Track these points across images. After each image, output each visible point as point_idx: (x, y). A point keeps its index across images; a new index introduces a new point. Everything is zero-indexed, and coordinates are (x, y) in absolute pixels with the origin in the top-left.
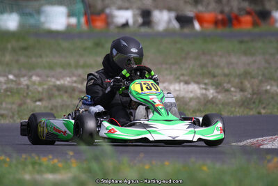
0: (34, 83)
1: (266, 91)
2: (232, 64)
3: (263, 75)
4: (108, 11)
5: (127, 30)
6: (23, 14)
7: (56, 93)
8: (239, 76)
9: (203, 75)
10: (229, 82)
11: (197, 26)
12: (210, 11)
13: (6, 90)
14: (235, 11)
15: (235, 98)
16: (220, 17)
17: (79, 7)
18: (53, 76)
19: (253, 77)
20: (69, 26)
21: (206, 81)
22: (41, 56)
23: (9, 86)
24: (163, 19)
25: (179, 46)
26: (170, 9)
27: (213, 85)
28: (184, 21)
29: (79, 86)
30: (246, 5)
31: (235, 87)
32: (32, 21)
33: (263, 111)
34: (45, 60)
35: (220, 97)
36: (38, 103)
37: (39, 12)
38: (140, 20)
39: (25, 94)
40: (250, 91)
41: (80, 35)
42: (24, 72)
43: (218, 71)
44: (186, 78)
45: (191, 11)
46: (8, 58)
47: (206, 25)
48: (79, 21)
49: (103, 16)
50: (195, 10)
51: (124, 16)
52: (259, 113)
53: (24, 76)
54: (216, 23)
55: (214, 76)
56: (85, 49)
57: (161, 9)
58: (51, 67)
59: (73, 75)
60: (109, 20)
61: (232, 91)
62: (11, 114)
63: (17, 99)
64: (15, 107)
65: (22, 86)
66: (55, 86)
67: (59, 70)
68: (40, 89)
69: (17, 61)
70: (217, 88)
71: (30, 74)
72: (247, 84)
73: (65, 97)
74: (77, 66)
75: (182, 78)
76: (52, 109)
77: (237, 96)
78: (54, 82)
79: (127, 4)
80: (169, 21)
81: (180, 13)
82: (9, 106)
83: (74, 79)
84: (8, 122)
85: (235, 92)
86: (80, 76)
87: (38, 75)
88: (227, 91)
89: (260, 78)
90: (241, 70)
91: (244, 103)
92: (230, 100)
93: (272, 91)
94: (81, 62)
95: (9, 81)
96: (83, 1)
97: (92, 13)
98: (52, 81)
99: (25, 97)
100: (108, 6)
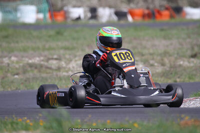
0: (13, 62)
1: (180, 66)
2: (155, 46)
3: (178, 54)
4: (65, 9)
5: (79, 22)
6: (5, 12)
7: (29, 69)
8: (160, 55)
10: (153, 59)
11: (130, 18)
12: (140, 7)
14: (158, 7)
15: (157, 71)
16: (146, 12)
17: (45, 6)
18: (27, 57)
19: (170, 56)
20: (38, 20)
22: (17, 42)
24: (105, 13)
26: (110, 7)
27: (142, 61)
28: (120, 15)
30: (165, 3)
31: (157, 63)
32: (11, 17)
33: (178, 80)
34: (21, 45)
36: (16, 76)
37: (16, 10)
38: (89, 15)
39: (7, 70)
40: (168, 65)
41: (46, 26)
42: (5, 53)
43: (145, 51)
45: (125, 8)
47: (136, 18)
48: (45, 17)
49: (62, 13)
50: (128, 7)
51: (77, 12)
52: (176, 81)
53: (5, 57)
54: (144, 16)
55: (143, 55)
57: (104, 6)
58: (25, 50)
59: (42, 56)
60: (67, 15)
61: (156, 66)
65: (4, 64)
66: (28, 64)
67: (31, 52)
68: (17, 66)
70: (145, 63)
71: (10, 55)
72: (166, 61)
73: (36, 71)
74: (44, 49)
76: (26, 81)
77: (159, 69)
79: (79, 4)
80: (110, 16)
83: (42, 58)
85: (158, 66)
86: (45, 56)
87: (16, 56)
88: (152, 65)
89: (176, 56)
90: (161, 50)
91: (164, 74)
92: (154, 72)
93: (184, 65)
94: (47, 46)
96: (47, 1)
97: (55, 10)
98: (27, 60)
99: (6, 72)
100: (66, 5)
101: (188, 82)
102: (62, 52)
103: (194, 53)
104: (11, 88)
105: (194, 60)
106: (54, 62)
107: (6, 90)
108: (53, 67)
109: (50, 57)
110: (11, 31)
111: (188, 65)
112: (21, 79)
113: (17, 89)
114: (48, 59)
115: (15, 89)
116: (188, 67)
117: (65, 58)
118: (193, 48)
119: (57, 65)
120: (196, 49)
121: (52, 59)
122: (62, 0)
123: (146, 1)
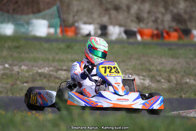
0: (23, 71)
1: (186, 83)
2: (162, 63)
3: (185, 72)
4: (76, 24)
6: (16, 24)
7: (38, 78)
8: (168, 71)
9: (142, 70)
10: (160, 75)
11: (139, 37)
12: (149, 28)
13: (3, 75)
14: (167, 29)
15: (164, 87)
16: (155, 32)
17: (57, 21)
18: (37, 66)
19: (177, 73)
20: (49, 34)
21: (144, 74)
22: (28, 53)
23: (5, 71)
24: (115, 31)
25: (126, 50)
26: (120, 26)
27: (149, 77)
28: (129, 33)
29: (55, 74)
30: (174, 25)
31: (164, 79)
33: (183, 96)
34: (31, 55)
35: (153, 85)
36: (25, 84)
37: (28, 23)
38: (99, 32)
39: (16, 78)
40: (175, 82)
41: (57, 40)
42: (16, 63)
43: (153, 68)
44: (130, 71)
45: (135, 27)
46: (5, 53)
47: (145, 37)
48: (56, 31)
49: (73, 28)
50: (138, 27)
51: (88, 29)
52: (181, 97)
53: (16, 66)
54: (153, 36)
55: (150, 71)
57: (114, 25)
58: (35, 60)
59: (51, 66)
60: (77, 31)
61: (162, 82)
62: (5, 91)
63: (10, 81)
64: (8, 86)
65: (14, 72)
66: (37, 73)
67: (41, 62)
68: (27, 75)
69: (11, 56)
70: (151, 79)
71: (20, 64)
72: (173, 77)
73: (45, 81)
74: (53, 61)
75: (127, 71)
77: (166, 86)
78: (37, 71)
79: (90, 21)
80: (120, 34)
81: (128, 28)
82: (5, 86)
83: (51, 68)
84: (3, 95)
85: (164, 82)
86: (55, 67)
87: (25, 65)
88: (159, 81)
89: (182, 73)
90: (168, 67)
91: (170, 90)
92: (161, 88)
93: (190, 83)
94: (57, 58)
95: (5, 68)
96: (59, 17)
97: (65, 26)
98: (36, 70)
99: (16, 80)
100: (77, 21)
101: (193, 98)
104: (20, 95)
106: (63, 73)
107: (14, 96)
108: (62, 77)
109: (60, 68)
110: (22, 42)
111: (194, 83)
114: (57, 70)
116: (194, 85)
119: (65, 76)
121: (62, 70)
122: (74, 16)
123: (155, 21)
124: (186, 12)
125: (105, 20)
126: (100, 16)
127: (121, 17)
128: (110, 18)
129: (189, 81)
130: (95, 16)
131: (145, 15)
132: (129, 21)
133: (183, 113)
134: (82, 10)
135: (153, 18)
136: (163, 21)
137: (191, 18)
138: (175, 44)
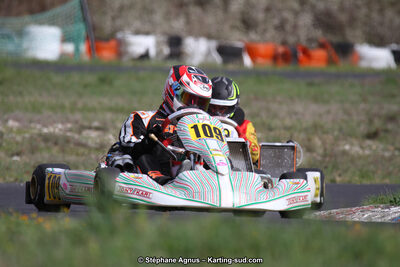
0: (11, 130)
1: (344, 153)
2: (296, 113)
3: (341, 130)
4: (119, 35)
5: (146, 63)
7: (42, 145)
8: (306, 130)
11: (247, 61)
12: (267, 41)
14: (304, 42)
16: (281, 50)
17: (80, 28)
18: (39, 122)
19: (326, 133)
20: (63, 55)
22: (21, 94)
24: (199, 49)
26: (209, 37)
28: (228, 53)
29: (76, 136)
30: (319, 34)
33: (338, 179)
34: (27, 99)
36: (16, 158)
37: (21, 33)
38: (166, 51)
40: (321, 151)
41: (80, 68)
43: (276, 123)
45: (240, 40)
47: (260, 60)
48: (77, 49)
49: (113, 43)
50: (245, 39)
51: (142, 44)
52: (333, 181)
54: (275, 58)
55: (270, 129)
56: (86, 86)
57: (197, 36)
58: (36, 109)
59: (68, 121)
60: (122, 49)
66: (40, 135)
67: (47, 113)
68: (19, 138)
71: (6, 117)
72: (317, 142)
73: (55, 150)
74: (73, 108)
78: (40, 130)
79: (147, 27)
80: (209, 53)
81: (224, 43)
83: (69, 125)
86: (76, 122)
87: (16, 119)
89: (336, 133)
90: (308, 121)
93: (353, 152)
94: (80, 105)
96: (85, 20)
97: (97, 38)
98: (37, 128)
100: (121, 29)
101: (359, 183)
102: (109, 116)
103: (373, 129)
104: (5, 179)
105: (374, 144)
106: (94, 134)
108: (90, 143)
109: (86, 124)
110: (9, 72)
111: (361, 152)
112: (26, 164)
113: (16, 180)
114: (83, 128)
115: (12, 180)
116: (360, 157)
117: (115, 128)
118: (371, 121)
119: (98, 141)
120: (378, 124)
121: (90, 128)
122: (114, 19)
123: (281, 27)
124: (342, 9)
125: (178, 25)
126: (167, 17)
127: (211, 19)
128: (188, 22)
129: (351, 149)
130: (158, 17)
131: (260, 16)
132: (226, 27)
133: (338, 213)
134: (131, 6)
135: (276, 21)
136: (295, 27)
137: (352, 21)
138: (322, 74)
